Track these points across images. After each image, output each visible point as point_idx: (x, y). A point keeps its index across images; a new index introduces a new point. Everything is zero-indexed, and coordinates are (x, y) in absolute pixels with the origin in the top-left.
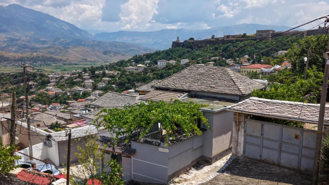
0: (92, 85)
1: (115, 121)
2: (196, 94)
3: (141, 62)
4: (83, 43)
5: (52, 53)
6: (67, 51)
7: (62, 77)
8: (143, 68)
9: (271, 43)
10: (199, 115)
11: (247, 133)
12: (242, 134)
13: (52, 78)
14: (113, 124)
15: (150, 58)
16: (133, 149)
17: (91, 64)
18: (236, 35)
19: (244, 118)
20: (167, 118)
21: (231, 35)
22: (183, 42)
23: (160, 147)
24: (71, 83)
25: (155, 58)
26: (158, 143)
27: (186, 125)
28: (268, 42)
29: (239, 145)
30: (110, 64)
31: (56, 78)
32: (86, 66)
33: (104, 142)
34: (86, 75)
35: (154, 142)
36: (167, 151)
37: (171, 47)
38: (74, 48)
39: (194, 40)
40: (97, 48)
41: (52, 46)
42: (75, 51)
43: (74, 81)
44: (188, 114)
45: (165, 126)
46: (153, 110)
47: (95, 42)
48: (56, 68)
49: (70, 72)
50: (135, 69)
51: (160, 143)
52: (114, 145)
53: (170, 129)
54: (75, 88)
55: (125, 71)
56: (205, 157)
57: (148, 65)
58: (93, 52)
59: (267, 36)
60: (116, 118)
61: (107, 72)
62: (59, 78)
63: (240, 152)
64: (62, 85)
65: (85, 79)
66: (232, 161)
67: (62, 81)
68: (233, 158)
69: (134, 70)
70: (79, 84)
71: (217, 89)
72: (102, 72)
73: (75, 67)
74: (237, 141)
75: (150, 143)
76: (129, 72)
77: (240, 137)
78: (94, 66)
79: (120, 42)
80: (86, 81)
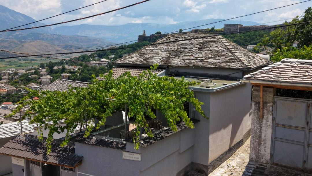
0: (49, 81)
1: (48, 110)
2: (177, 72)
3: (105, 57)
4: (41, 37)
5: (6, 47)
6: (23, 46)
7: (16, 74)
8: (107, 63)
9: (239, 37)
10: (188, 96)
11: (277, 122)
12: (268, 124)
13: (4, 74)
14: (44, 114)
15: (114, 53)
16: (78, 157)
17: (50, 60)
18: (204, 30)
19: (272, 96)
20: (138, 99)
21: (199, 30)
22: (150, 36)
23: (124, 151)
24: (26, 80)
25: (120, 52)
26: (122, 144)
27: (171, 111)
28: (237, 37)
29: (263, 143)
30: (71, 59)
31: (9, 74)
32: (44, 62)
33: (30, 145)
34: (44, 71)
35: (115, 143)
36: (138, 158)
37: (137, 41)
38: (30, 42)
39: (162, 34)
40: (56, 43)
41: (6, 40)
42: (31, 45)
43: (30, 78)
44: (172, 94)
45: (133, 112)
46: (112, 89)
47: (54, 36)
48: (10, 63)
49: (26, 68)
50: (99, 64)
51: (125, 145)
52: (46, 149)
53: (142, 118)
54: (30, 85)
55: (87, 66)
56: (196, 164)
57: (112, 59)
58: (51, 46)
59: (236, 30)
60: (50, 104)
61: (67, 67)
62: (13, 74)
63: (264, 155)
64: (16, 82)
65: (42, 75)
66: (252, 171)
67: (16, 77)
68: (253, 166)
69: (97, 65)
70: (35, 80)
71: (208, 62)
72: (61, 67)
73: (31, 63)
74: (260, 137)
75: (108, 145)
76: (92, 67)
77: (264, 129)
78: (53, 61)
79: (82, 36)
80: (43, 77)
